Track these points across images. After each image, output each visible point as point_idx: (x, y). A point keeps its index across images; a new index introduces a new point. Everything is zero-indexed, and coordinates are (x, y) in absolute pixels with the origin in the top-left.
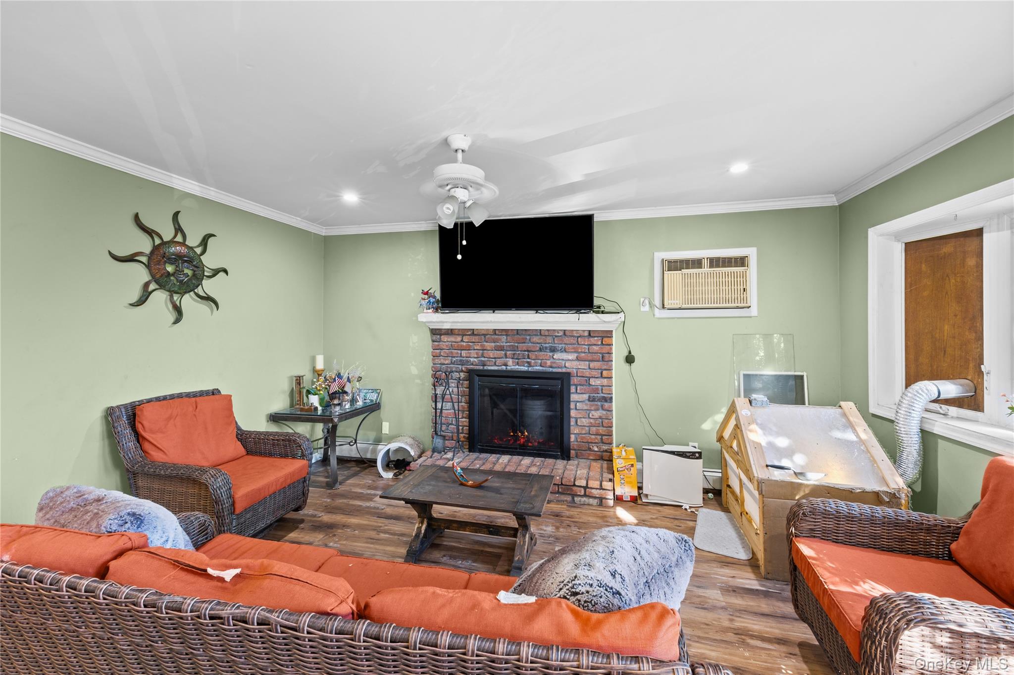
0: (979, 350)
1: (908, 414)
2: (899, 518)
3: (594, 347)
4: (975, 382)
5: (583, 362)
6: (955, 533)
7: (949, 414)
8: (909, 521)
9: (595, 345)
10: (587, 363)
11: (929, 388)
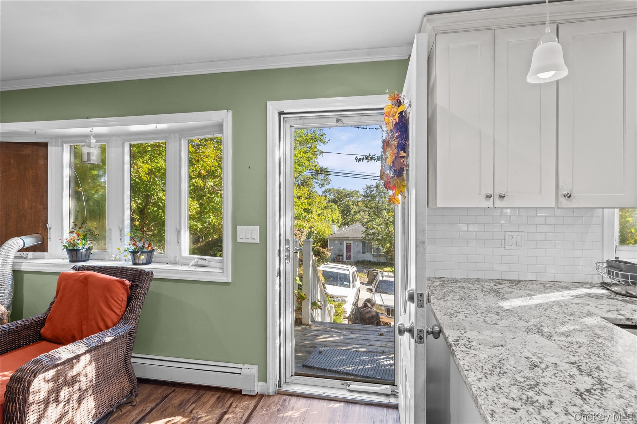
0: (45, 215)
1: (5, 261)
2: (11, 328)
4: (43, 235)
6: (41, 322)
7: (28, 257)
8: (17, 327)
11: (18, 241)
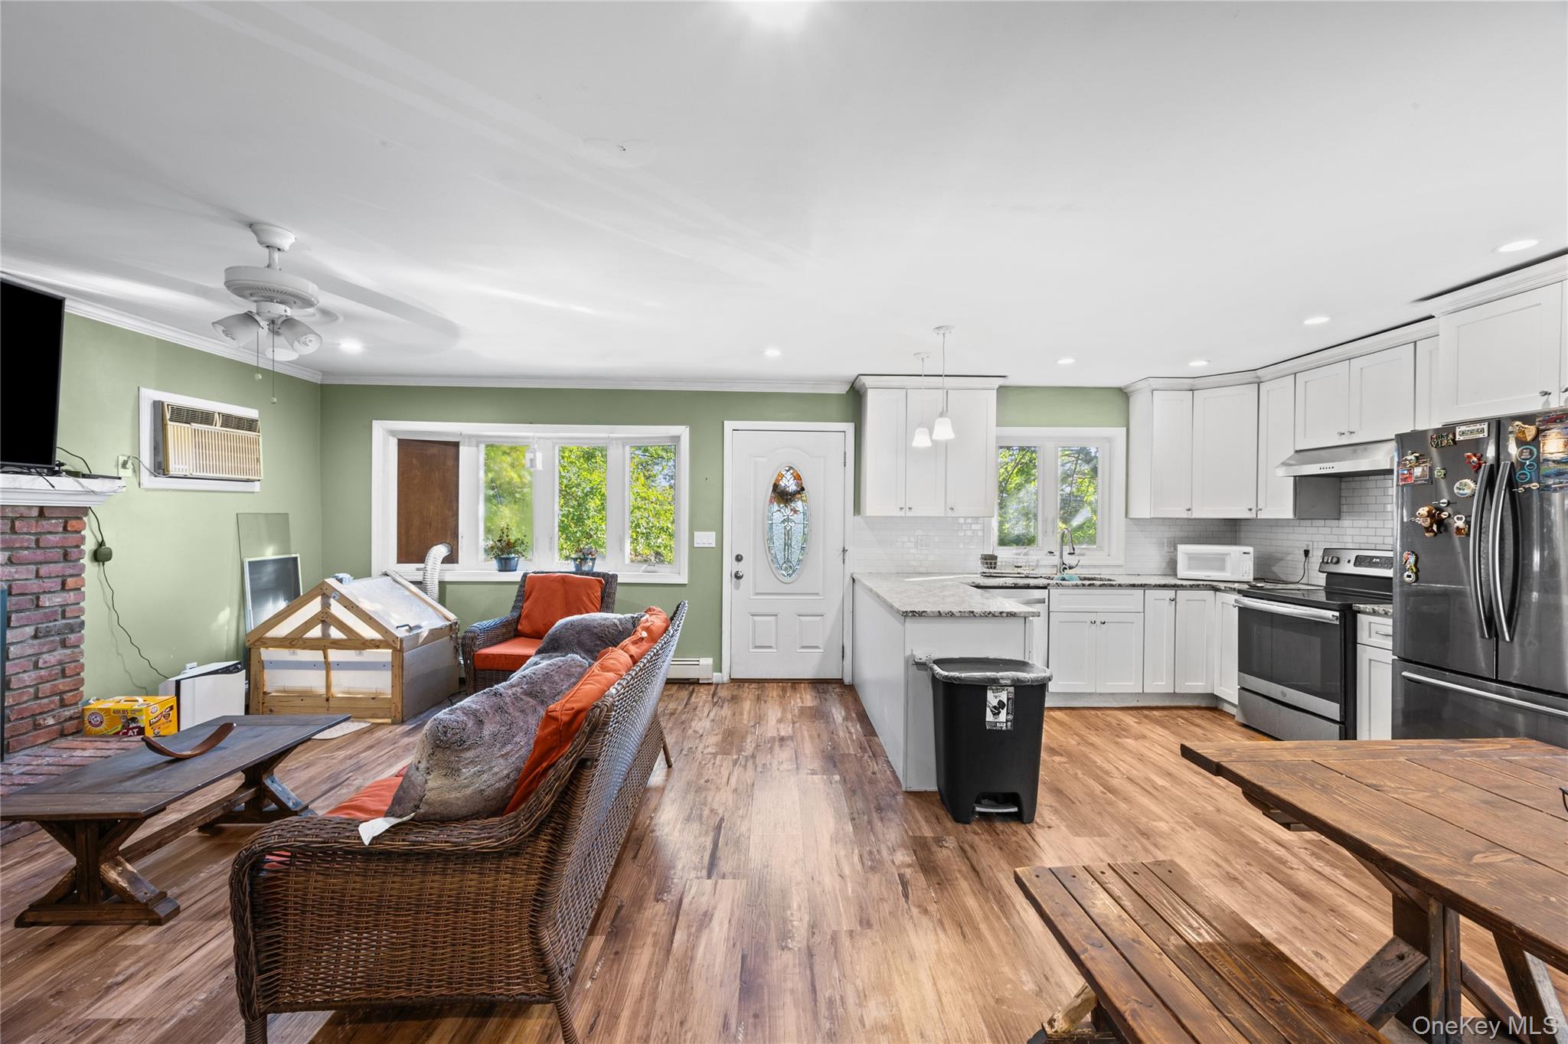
0: (455, 522)
1: (433, 570)
3: (51, 537)
4: (454, 545)
5: (24, 567)
9: (50, 533)
10: (34, 567)
